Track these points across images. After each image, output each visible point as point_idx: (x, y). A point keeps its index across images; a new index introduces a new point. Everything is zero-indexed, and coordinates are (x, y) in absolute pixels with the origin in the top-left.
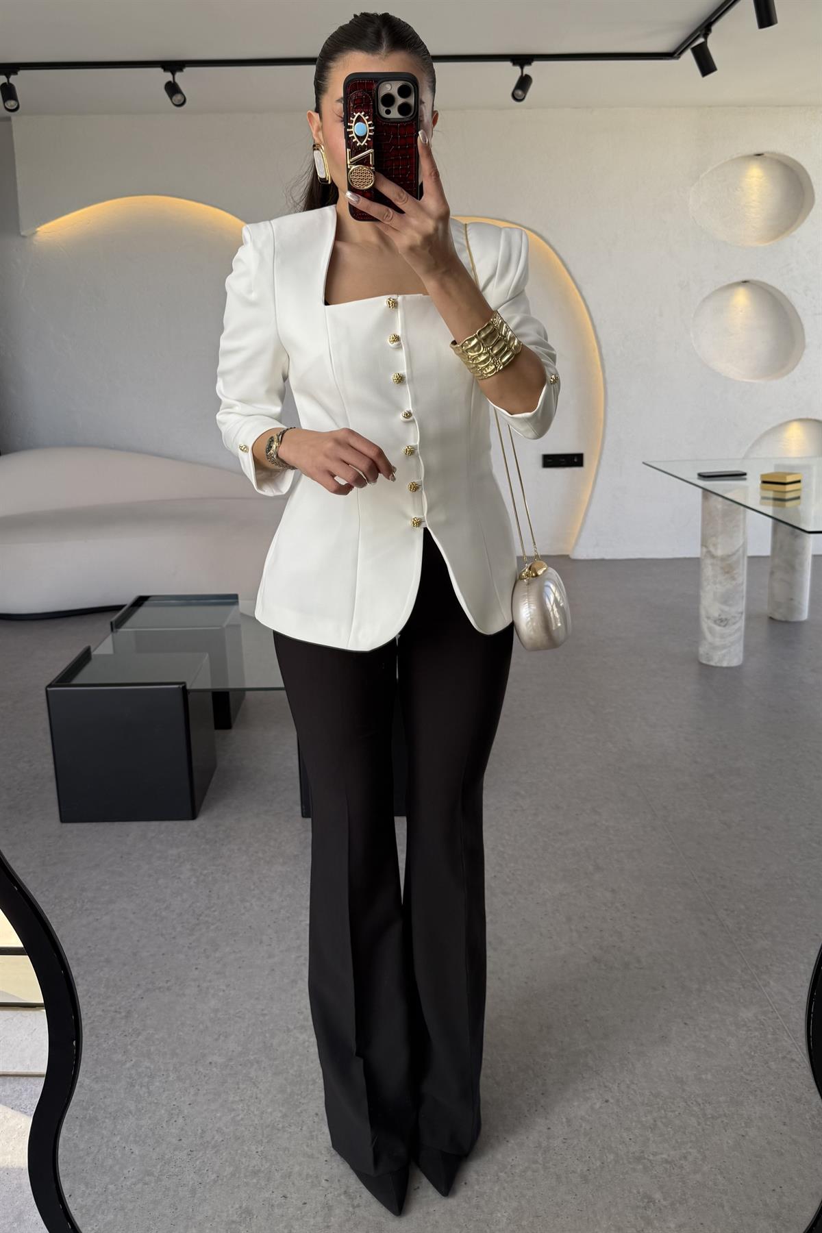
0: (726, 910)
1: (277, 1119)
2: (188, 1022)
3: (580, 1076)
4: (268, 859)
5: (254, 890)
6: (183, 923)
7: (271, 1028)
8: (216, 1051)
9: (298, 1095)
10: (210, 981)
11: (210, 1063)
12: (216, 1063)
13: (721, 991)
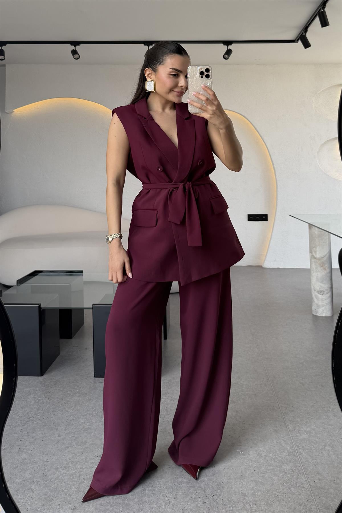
0: (290, 421)
1: (39, 507)
2: (9, 464)
3: (195, 491)
4: (72, 394)
5: (60, 407)
6: (22, 420)
7: (49, 467)
8: (18, 477)
9: (52, 496)
10: (26, 446)
11: (14, 482)
12: (16, 482)
13: (277, 457)
